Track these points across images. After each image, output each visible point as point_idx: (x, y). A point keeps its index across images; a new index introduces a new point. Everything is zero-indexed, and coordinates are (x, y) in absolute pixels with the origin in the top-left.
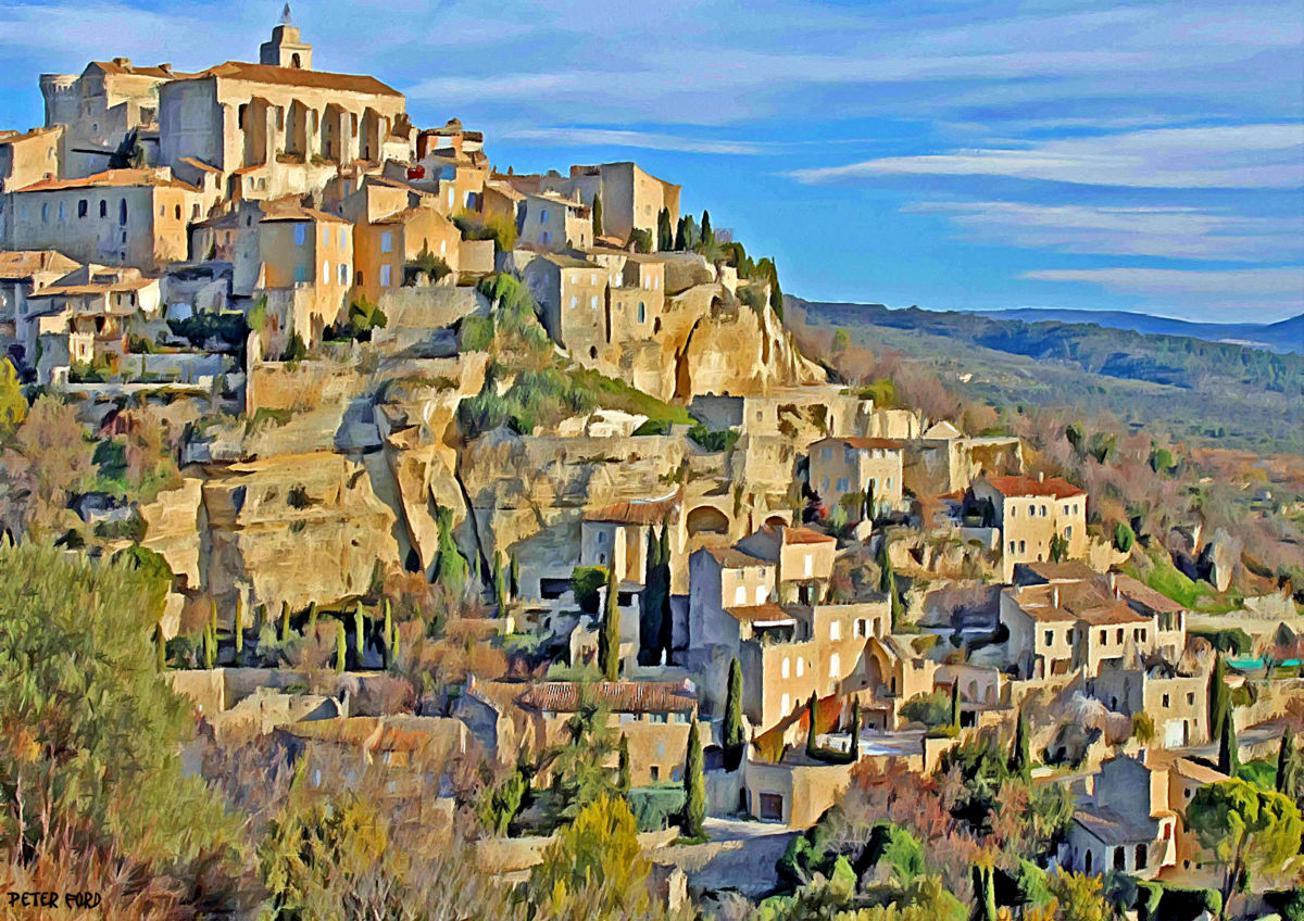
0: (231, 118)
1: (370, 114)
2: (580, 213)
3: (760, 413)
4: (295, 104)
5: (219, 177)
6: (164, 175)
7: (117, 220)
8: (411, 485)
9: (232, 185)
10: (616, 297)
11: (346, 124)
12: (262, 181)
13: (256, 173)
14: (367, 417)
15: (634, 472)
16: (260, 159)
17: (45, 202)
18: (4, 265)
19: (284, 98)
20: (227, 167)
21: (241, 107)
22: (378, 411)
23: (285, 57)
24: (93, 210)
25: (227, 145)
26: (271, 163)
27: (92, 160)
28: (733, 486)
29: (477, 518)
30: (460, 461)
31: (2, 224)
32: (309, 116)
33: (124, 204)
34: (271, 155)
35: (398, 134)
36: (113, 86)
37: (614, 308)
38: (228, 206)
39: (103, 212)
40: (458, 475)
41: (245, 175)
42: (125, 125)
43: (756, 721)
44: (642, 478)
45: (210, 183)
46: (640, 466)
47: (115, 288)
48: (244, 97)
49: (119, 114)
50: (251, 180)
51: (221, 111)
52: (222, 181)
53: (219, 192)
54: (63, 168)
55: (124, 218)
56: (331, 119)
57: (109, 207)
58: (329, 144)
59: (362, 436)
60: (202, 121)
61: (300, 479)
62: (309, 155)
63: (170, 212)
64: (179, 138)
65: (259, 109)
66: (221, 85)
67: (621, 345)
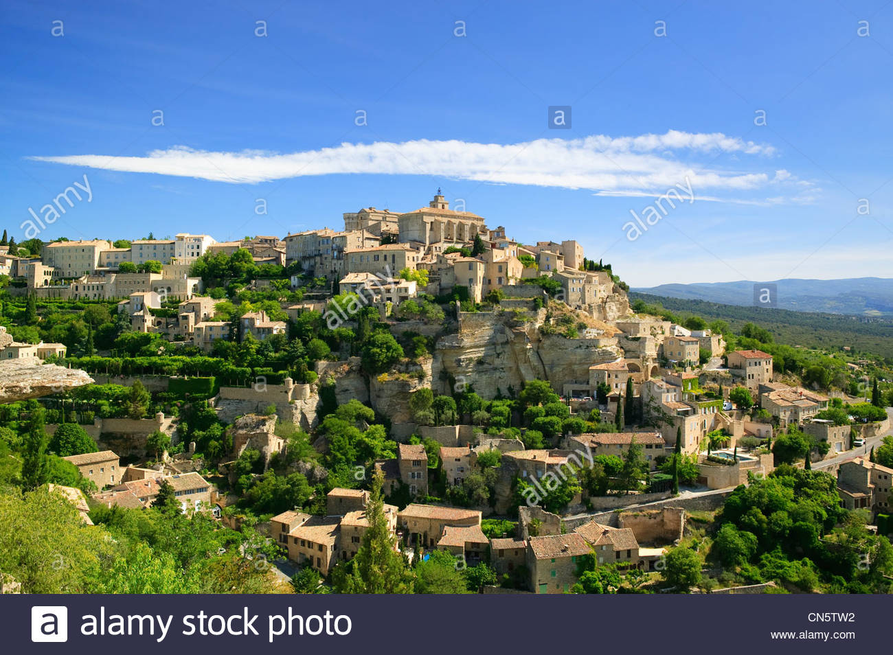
0: (428, 227)
1: (473, 224)
2: (559, 258)
3: (644, 329)
4: (449, 221)
5: (425, 246)
6: (407, 246)
7: (391, 261)
8: (522, 356)
9: (429, 249)
10: (587, 288)
11: (467, 228)
12: (440, 248)
13: (437, 245)
14: (502, 332)
15: (607, 351)
16: (438, 240)
17: (361, 255)
18: (351, 278)
19: (445, 220)
20: (428, 243)
21: (432, 223)
22: (507, 329)
23: (440, 206)
24: (381, 258)
25: (428, 235)
26: (442, 242)
27: (373, 241)
28: (641, 355)
29: (546, 368)
30: (538, 348)
31: (342, 264)
32: (455, 225)
33: (394, 256)
34: (443, 239)
35: (482, 232)
36: (371, 217)
37: (586, 291)
38: (430, 256)
39: (385, 259)
40: (538, 352)
41: (434, 245)
42: (380, 229)
43: (684, 447)
44: (611, 353)
45: (422, 248)
46: (609, 349)
47: (399, 286)
48: (432, 219)
49: (377, 226)
50: (436, 247)
51: (424, 224)
52: (426, 248)
53: (424, 252)
54: (363, 244)
55: (394, 262)
56: (461, 227)
57: (388, 257)
58: (460, 235)
59: (501, 338)
60: (417, 227)
61: (479, 355)
62: (455, 240)
63: (411, 259)
64: (408, 234)
65: (438, 223)
66: (424, 217)
67: (589, 305)
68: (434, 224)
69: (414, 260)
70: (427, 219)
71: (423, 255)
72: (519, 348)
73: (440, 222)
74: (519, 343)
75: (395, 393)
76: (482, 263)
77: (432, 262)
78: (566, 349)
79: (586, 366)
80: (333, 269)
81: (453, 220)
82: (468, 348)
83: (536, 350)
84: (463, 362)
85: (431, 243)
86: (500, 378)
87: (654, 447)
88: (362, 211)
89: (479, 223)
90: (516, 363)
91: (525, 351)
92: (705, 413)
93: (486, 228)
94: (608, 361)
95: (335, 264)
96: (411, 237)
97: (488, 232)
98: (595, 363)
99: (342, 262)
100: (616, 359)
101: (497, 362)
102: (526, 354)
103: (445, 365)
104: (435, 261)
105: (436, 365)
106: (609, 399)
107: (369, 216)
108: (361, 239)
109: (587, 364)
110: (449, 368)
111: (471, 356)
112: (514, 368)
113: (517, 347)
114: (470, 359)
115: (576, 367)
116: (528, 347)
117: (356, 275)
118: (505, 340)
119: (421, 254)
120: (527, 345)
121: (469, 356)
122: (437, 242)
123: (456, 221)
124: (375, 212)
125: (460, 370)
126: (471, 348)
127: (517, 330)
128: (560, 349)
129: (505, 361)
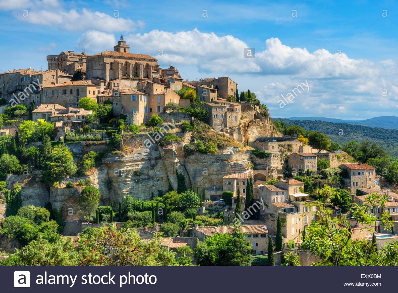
0: (108, 67)
1: (147, 65)
2: (213, 91)
3: (273, 147)
4: (126, 62)
5: (105, 82)
6: (89, 82)
7: (76, 95)
8: (171, 169)
9: (109, 85)
10: (228, 114)
11: (141, 68)
12: (118, 83)
13: (116, 81)
14: (156, 149)
15: (238, 164)
16: (117, 78)
17: (53, 90)
18: (42, 108)
19: (124, 61)
20: (108, 80)
21: (111, 64)
22: (160, 147)
23: (122, 50)
24: (68, 92)
25: (108, 74)
26: (120, 79)
27: (66, 79)
28: (267, 168)
29: (191, 178)
30: (185, 162)
31: (39, 97)
32: (131, 65)
33: (78, 90)
34: (120, 76)
35: (156, 70)
36: (69, 58)
37: (228, 117)
38: (108, 91)
39: (71, 93)
40: (184, 166)
41: (113, 82)
42: (74, 69)
43: (285, 236)
44: (241, 166)
45: (102, 84)
46: (240, 162)
47: (78, 114)
48: (112, 60)
49: (72, 66)
50: (115, 83)
51: (105, 64)
52: (106, 84)
53: (105, 87)
54: (57, 81)
55: (78, 94)
56: (137, 67)
57: (73, 91)
58: (136, 73)
59: (155, 154)
60: (99, 67)
61: (137, 167)
62: (131, 76)
63: (92, 92)
64: (92, 72)
65: (116, 64)
66: (105, 59)
67: (230, 128)
68: (113, 65)
69: (94, 94)
70: (108, 61)
71: (104, 90)
72: (168, 162)
73: (118, 63)
74: (169, 158)
75: (67, 198)
76: (144, 95)
77: (109, 95)
78: (206, 162)
79: (221, 176)
80: (32, 101)
81: (130, 61)
82: (127, 162)
83: (182, 163)
84: (123, 173)
85: (111, 80)
86: (153, 185)
87: (260, 236)
88: (63, 54)
89: (152, 64)
90: (166, 173)
91: (173, 164)
92: (306, 211)
93: (159, 67)
94: (239, 171)
95: (33, 97)
96: (94, 75)
97: (160, 71)
98: (228, 173)
99: (39, 95)
100: (246, 170)
101: (151, 173)
102: (174, 167)
103: (110, 176)
104: (111, 94)
105: (102, 176)
106: (233, 200)
107: (67, 58)
108: (55, 77)
109: (222, 174)
110: (113, 178)
111: (130, 168)
112: (165, 178)
113: (167, 162)
114: (128, 171)
115: (213, 177)
116: (176, 161)
117: (46, 105)
118: (157, 156)
119: (102, 88)
120: (175, 159)
121: (128, 169)
122: (116, 79)
123: (133, 62)
124: (74, 55)
125: (120, 179)
126: (130, 162)
127: (167, 148)
128: (201, 162)
129: (158, 172)
